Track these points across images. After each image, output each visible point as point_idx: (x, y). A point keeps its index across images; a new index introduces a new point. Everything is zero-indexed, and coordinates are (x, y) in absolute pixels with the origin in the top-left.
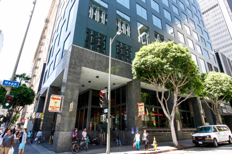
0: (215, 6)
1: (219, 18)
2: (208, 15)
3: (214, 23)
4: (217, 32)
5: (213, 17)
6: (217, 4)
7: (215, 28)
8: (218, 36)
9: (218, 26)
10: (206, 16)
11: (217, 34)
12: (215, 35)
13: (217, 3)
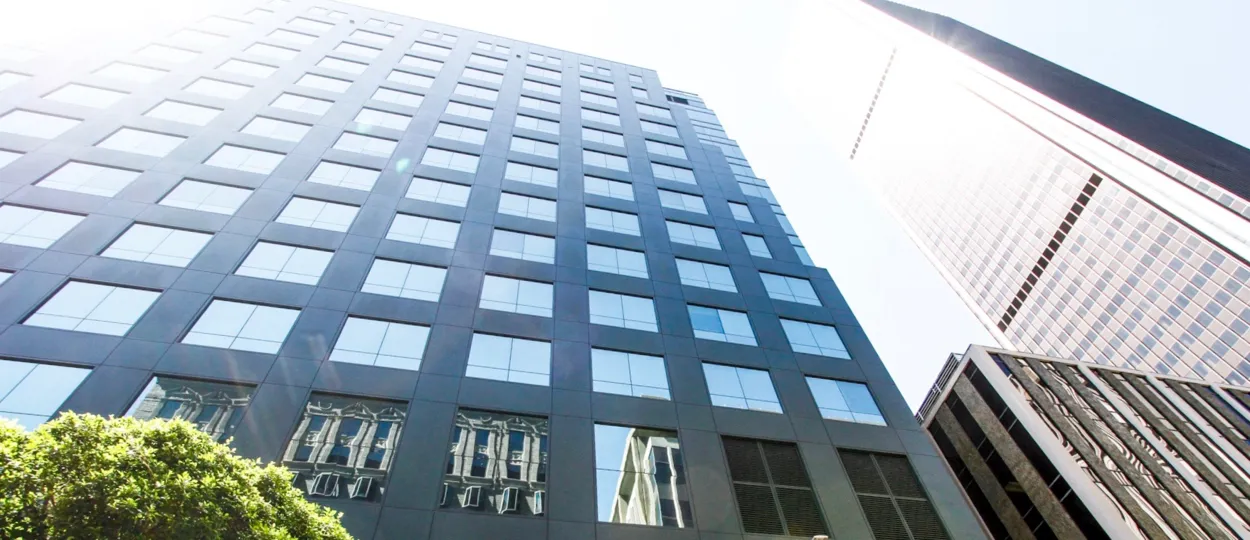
0: (1089, 190)
1: (1144, 227)
2: (1081, 240)
3: (1132, 260)
4: (1172, 292)
5: (1110, 235)
6: (1094, 175)
7: (1151, 276)
8: (1194, 309)
9: (1160, 265)
10: (1075, 250)
11: (1182, 302)
12: (1173, 312)
13: (1090, 172)
